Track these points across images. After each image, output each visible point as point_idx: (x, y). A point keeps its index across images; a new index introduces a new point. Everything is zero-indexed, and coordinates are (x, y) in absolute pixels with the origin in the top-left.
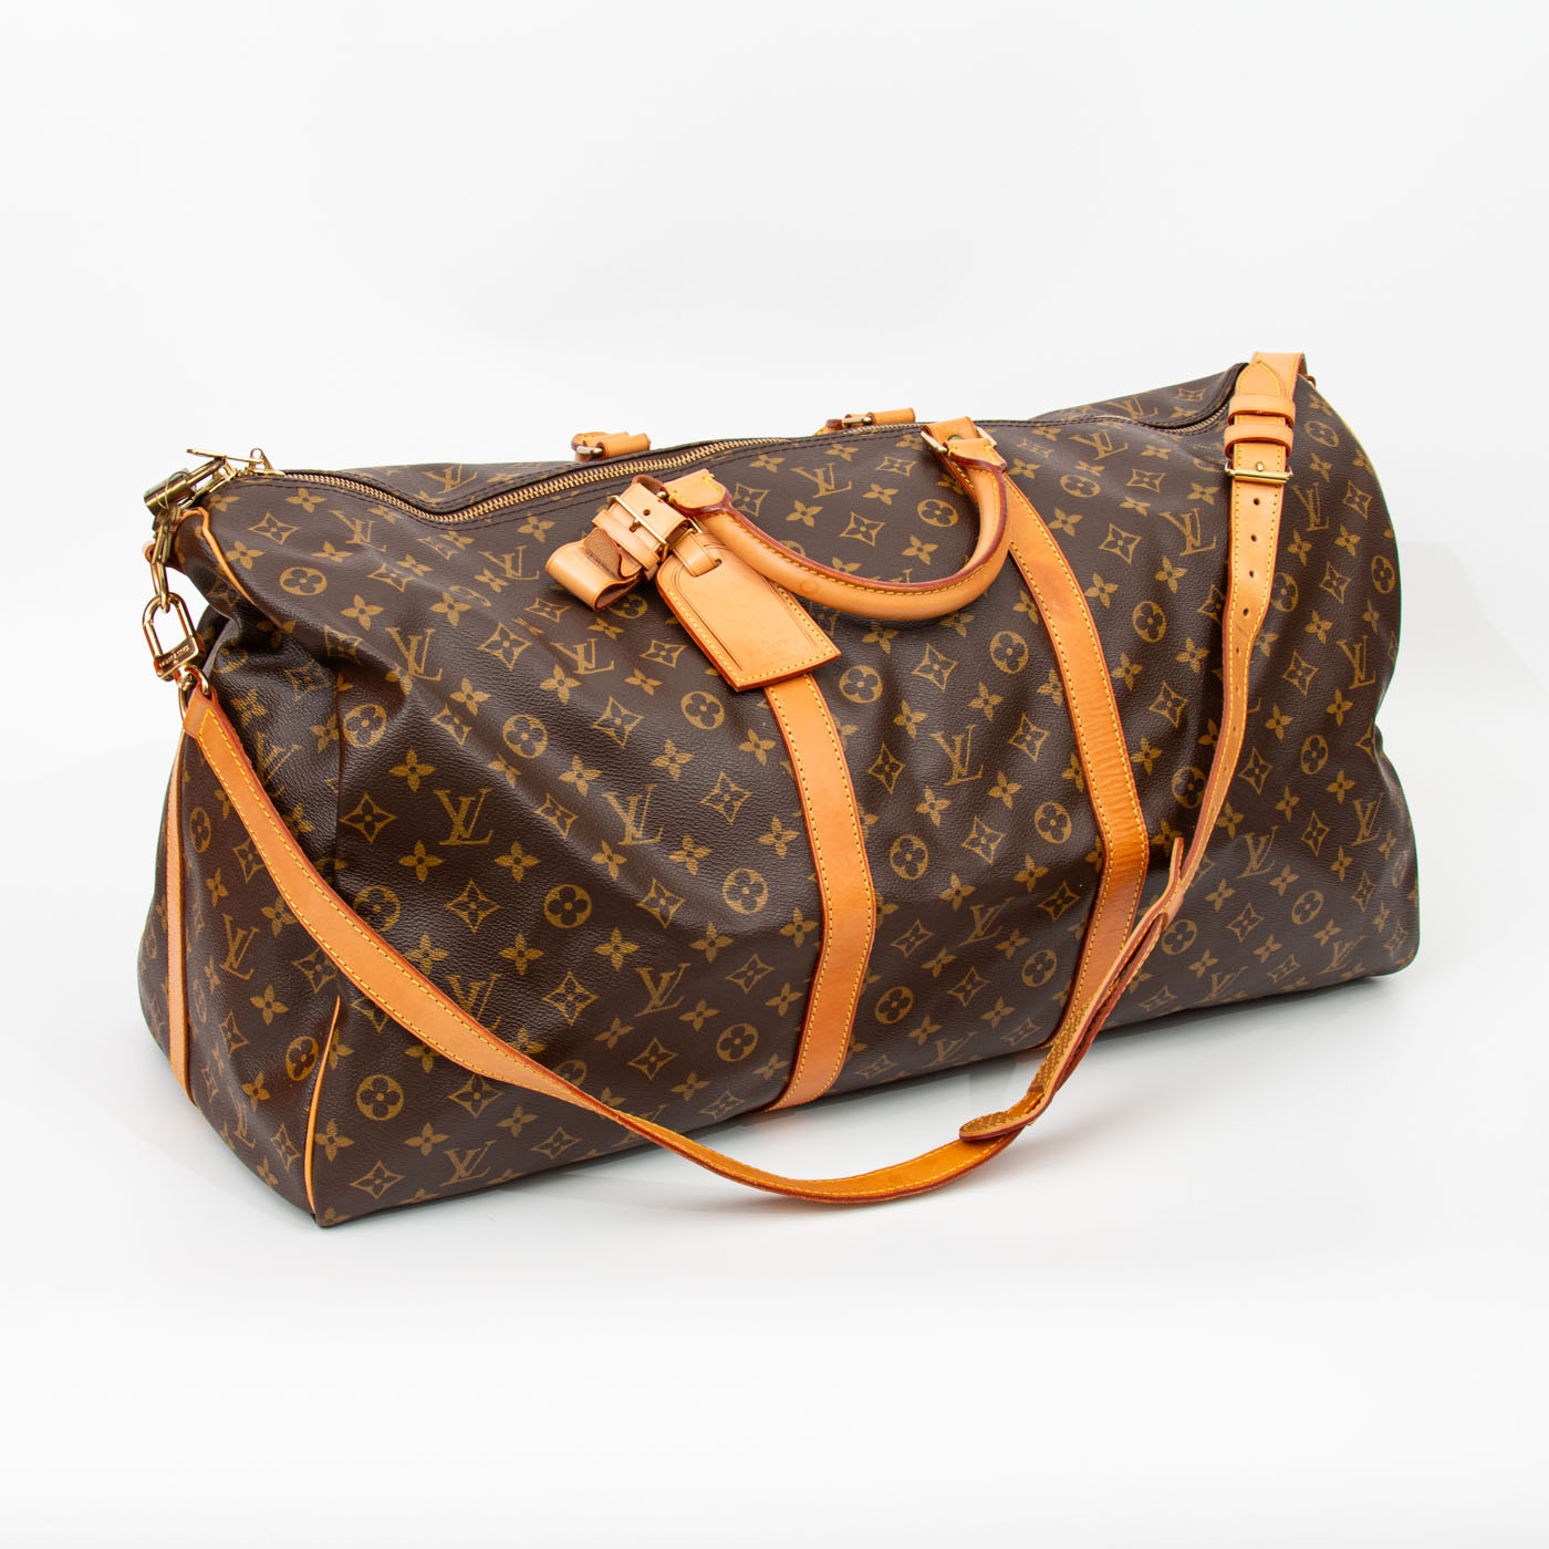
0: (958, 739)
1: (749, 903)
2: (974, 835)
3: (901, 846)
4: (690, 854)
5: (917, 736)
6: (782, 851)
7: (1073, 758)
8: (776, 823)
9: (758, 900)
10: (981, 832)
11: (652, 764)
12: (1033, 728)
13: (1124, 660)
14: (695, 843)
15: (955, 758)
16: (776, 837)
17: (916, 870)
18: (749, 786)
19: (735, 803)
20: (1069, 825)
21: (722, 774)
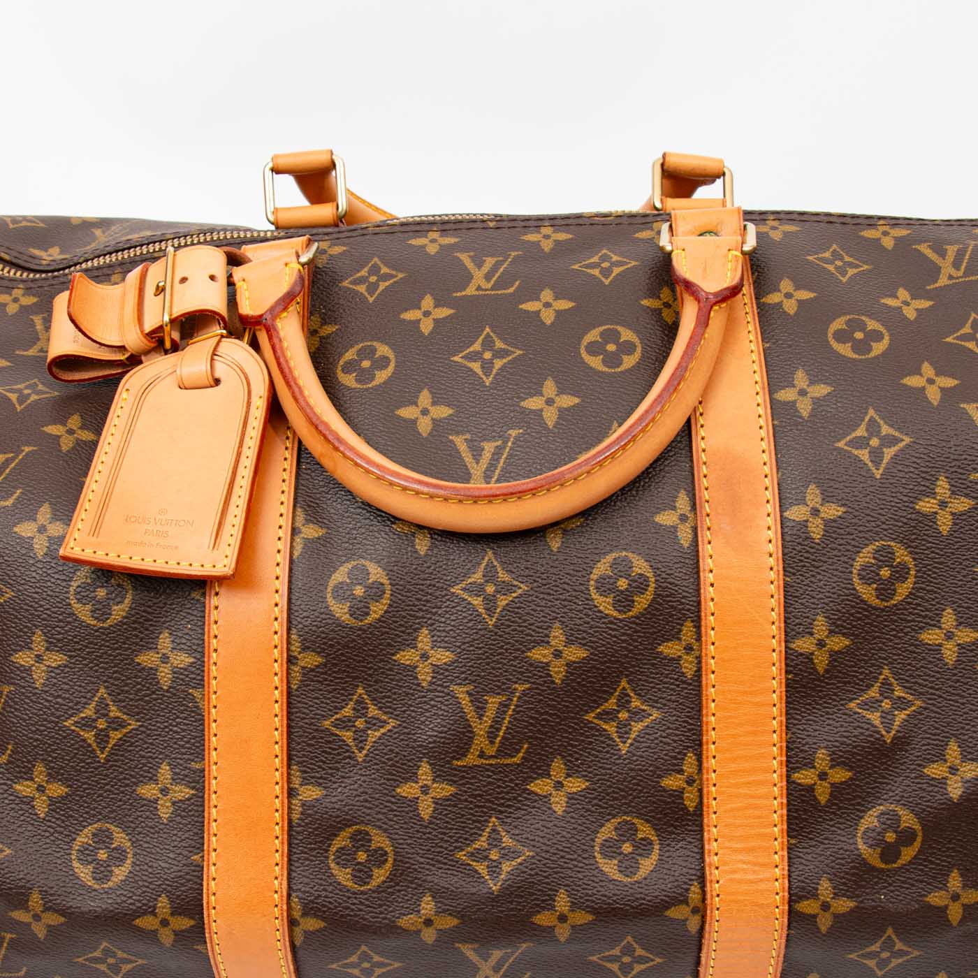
0: (493, 702)
1: (102, 873)
2: (482, 843)
3: (353, 838)
4: (41, 789)
5: (431, 683)
6: (165, 811)
7: (690, 758)
8: (165, 772)
9: (116, 871)
10: (495, 841)
11: (12, 658)
12: (636, 703)
13: (821, 625)
14: (49, 774)
15: (480, 728)
16: (162, 791)
17: (371, 876)
18: (138, 714)
19: (112, 734)
20: (655, 856)
21: (102, 690)
